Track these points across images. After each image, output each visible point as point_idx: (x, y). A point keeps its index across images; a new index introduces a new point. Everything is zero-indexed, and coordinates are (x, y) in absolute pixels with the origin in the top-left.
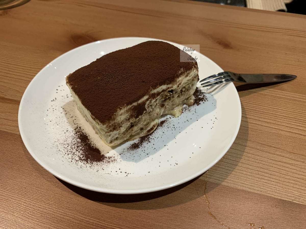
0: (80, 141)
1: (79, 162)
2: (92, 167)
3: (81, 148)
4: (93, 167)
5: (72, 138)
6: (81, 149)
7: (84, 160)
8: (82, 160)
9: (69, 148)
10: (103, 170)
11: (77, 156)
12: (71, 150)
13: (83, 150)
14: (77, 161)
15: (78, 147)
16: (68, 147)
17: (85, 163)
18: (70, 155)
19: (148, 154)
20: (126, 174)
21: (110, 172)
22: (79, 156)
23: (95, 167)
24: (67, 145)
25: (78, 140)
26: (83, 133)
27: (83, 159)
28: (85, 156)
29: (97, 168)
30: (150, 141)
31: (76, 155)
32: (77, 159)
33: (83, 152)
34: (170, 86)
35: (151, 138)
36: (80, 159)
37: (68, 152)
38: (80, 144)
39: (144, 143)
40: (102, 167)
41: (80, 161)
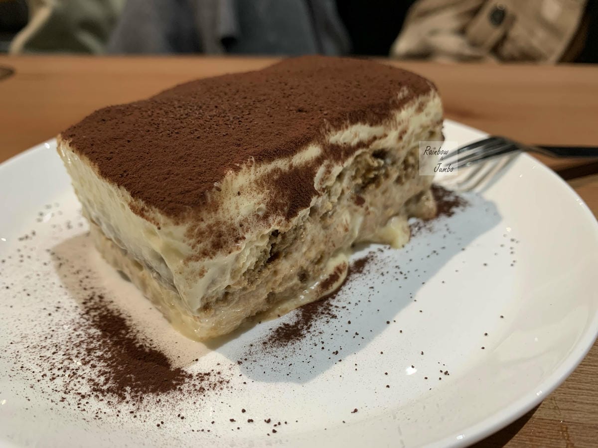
0: (100, 333)
1: (92, 400)
2: (138, 414)
3: (102, 355)
4: (143, 413)
5: (73, 327)
6: (100, 358)
7: (109, 390)
8: (102, 392)
9: (60, 356)
10: (183, 418)
11: (84, 381)
12: (66, 363)
13: (106, 360)
14: (83, 397)
15: (89, 351)
16: (54, 353)
17: (115, 399)
18: (59, 382)
19: (337, 353)
20: (270, 427)
21: (207, 426)
22: (93, 380)
23: (152, 411)
24: (54, 350)
25: (93, 331)
26: (108, 310)
27: (105, 388)
28: (115, 378)
29: (158, 414)
30: (334, 313)
31: (83, 378)
32: (86, 389)
33: (108, 366)
34: (378, 130)
35: (336, 307)
36: (95, 390)
37: (55, 371)
38: (98, 341)
39: (318, 323)
40: (177, 408)
41: (97, 396)
